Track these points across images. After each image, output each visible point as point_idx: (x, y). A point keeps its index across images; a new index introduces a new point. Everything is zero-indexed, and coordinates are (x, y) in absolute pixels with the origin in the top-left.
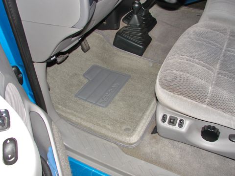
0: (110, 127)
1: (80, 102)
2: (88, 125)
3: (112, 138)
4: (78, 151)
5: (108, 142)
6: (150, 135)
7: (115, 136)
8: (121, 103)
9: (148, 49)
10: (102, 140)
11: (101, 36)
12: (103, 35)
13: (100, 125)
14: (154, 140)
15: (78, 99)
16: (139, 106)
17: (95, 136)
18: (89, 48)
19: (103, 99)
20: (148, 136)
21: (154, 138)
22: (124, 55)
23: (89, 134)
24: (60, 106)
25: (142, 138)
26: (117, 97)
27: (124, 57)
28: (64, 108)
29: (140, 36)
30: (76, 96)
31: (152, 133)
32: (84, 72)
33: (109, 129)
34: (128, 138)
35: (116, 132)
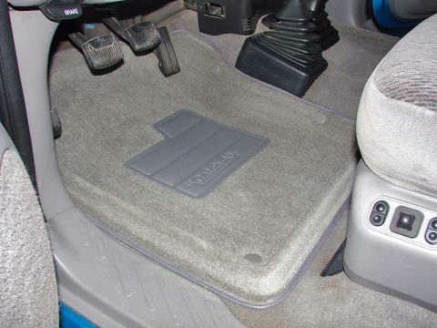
0: (204, 244)
1: (135, 178)
2: (146, 234)
3: (207, 275)
4: (104, 299)
5: (195, 287)
6: (318, 277)
7: (216, 270)
8: (242, 194)
9: (319, 81)
10: (179, 278)
11: (210, 47)
12: (214, 47)
13: (177, 236)
14: (330, 291)
15: (130, 171)
16: (290, 204)
17: (161, 265)
18: (177, 70)
19: (194, 180)
20: (312, 283)
21: (332, 285)
22: (258, 92)
23: (143, 259)
24: (78, 179)
25: (292, 285)
26: (231, 180)
27: (258, 96)
28: (88, 185)
29: (302, 48)
30: (127, 165)
31: (323, 274)
32: (158, 120)
33: (201, 249)
34: (252, 280)
35: (219, 258)
